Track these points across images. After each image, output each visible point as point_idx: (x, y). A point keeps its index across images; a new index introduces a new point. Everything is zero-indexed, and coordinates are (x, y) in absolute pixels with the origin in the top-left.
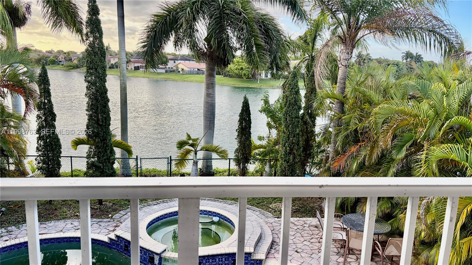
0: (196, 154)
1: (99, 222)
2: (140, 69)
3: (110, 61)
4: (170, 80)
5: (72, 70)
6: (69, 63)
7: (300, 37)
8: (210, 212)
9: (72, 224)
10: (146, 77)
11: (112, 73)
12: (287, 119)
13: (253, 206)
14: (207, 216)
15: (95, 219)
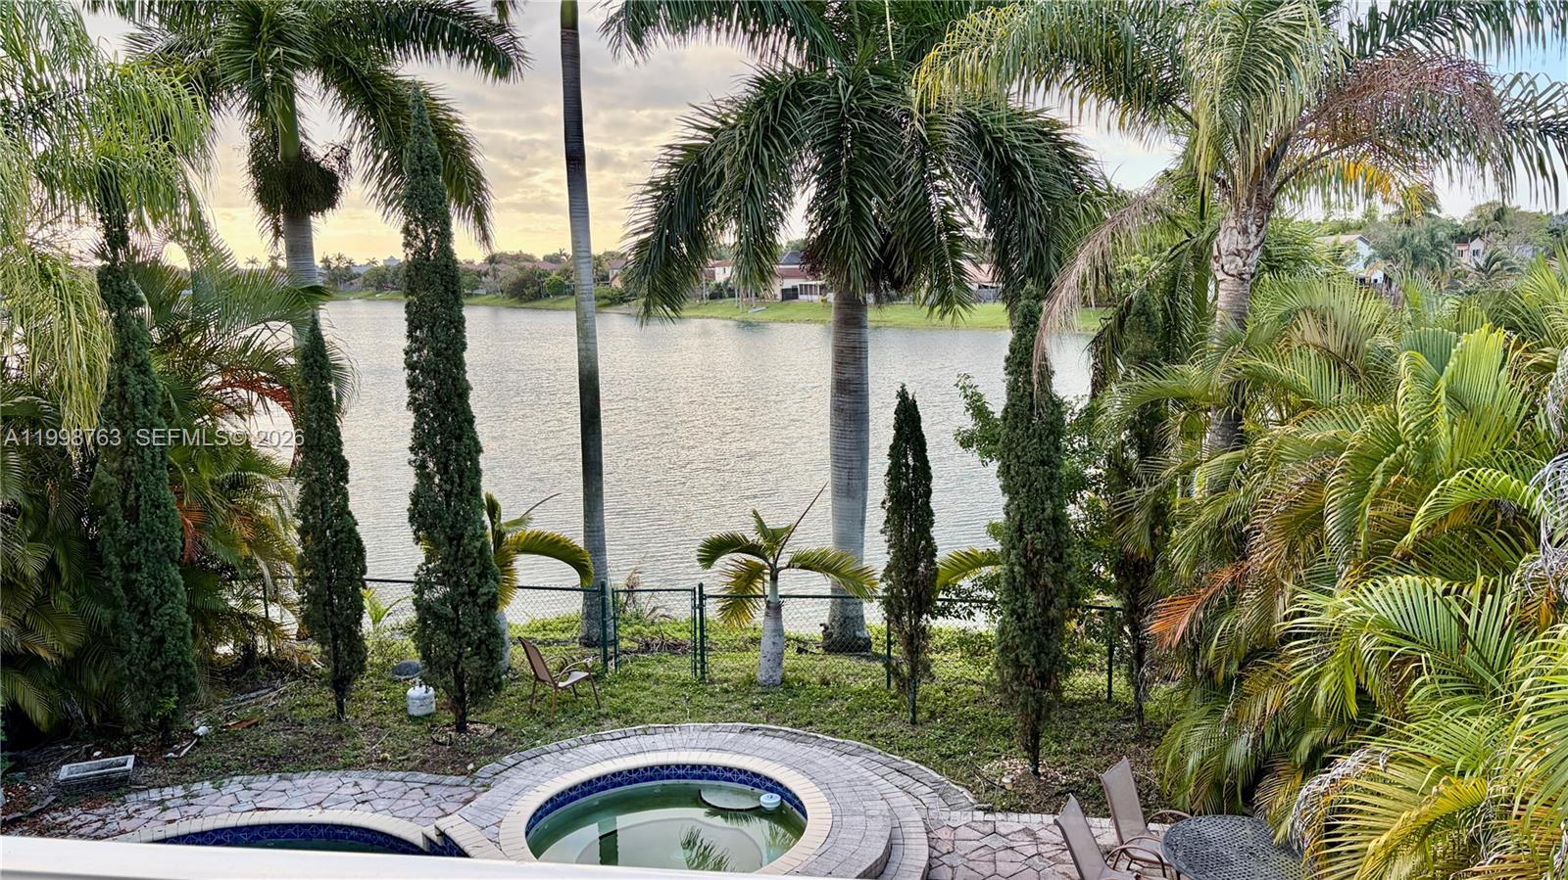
0: (774, 579)
1: (430, 784)
2: (800, 297)
3: (713, 276)
4: (889, 324)
5: (608, 310)
6: (603, 289)
7: (1167, 173)
8: (756, 775)
9: (356, 784)
10: (816, 322)
11: (719, 312)
12: (1009, 466)
13: (925, 764)
14: (748, 788)
15: (424, 775)
